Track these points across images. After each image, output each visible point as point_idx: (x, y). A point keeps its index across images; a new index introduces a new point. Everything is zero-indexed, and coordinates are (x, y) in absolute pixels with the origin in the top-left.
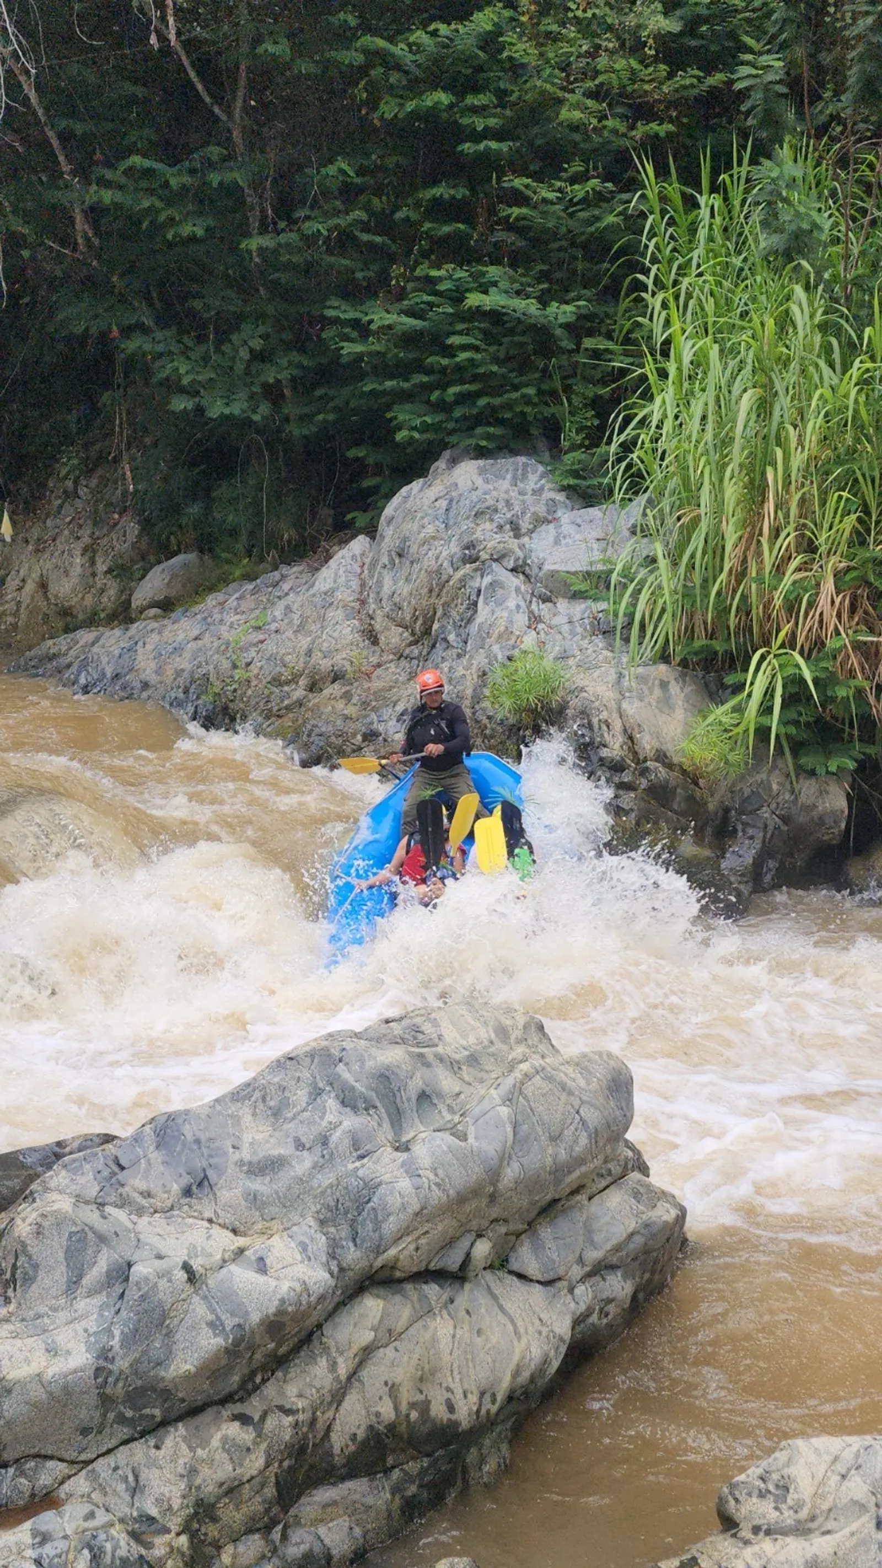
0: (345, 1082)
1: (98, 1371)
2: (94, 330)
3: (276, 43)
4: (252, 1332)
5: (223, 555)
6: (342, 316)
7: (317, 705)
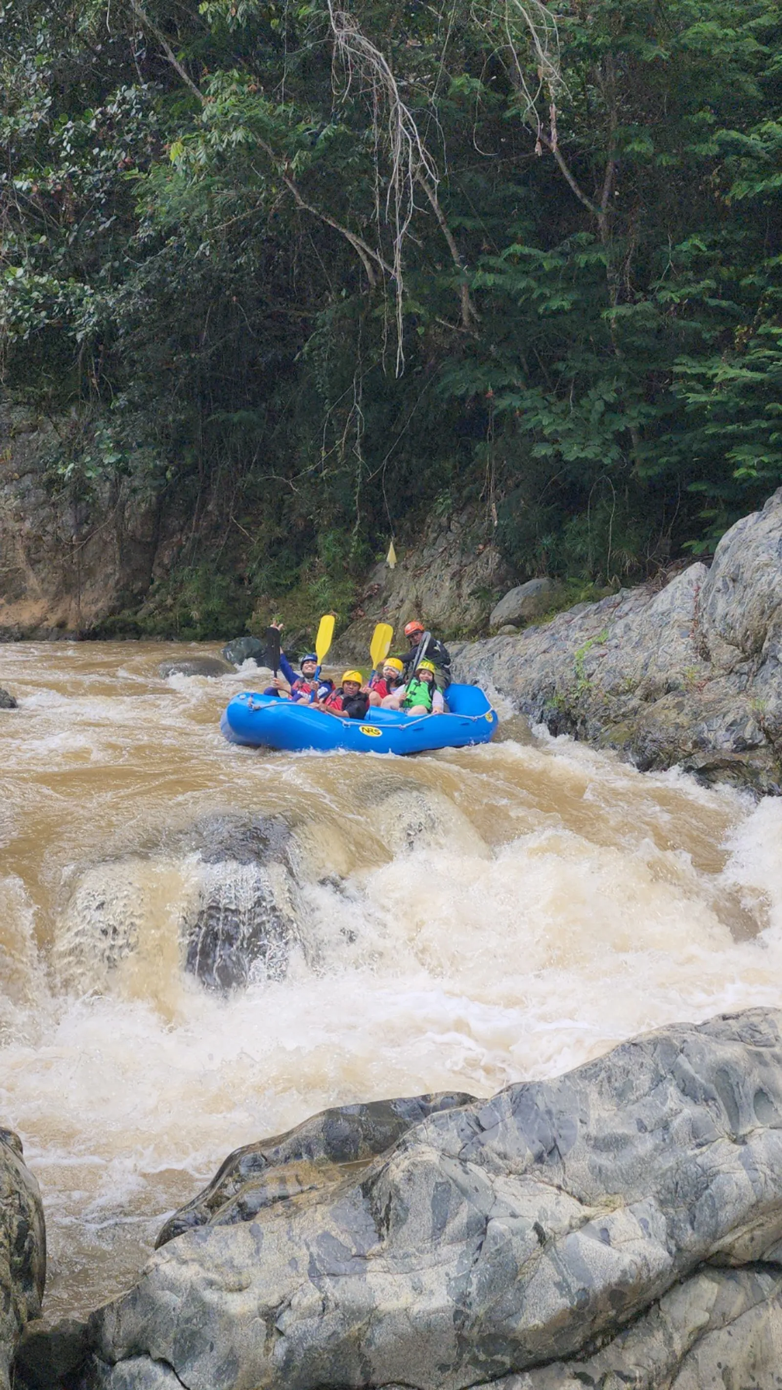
0: (686, 1072)
1: (457, 1313)
2: (472, 393)
3: (641, 142)
4: (596, 1297)
5: (571, 580)
6: (689, 371)
7: (651, 714)
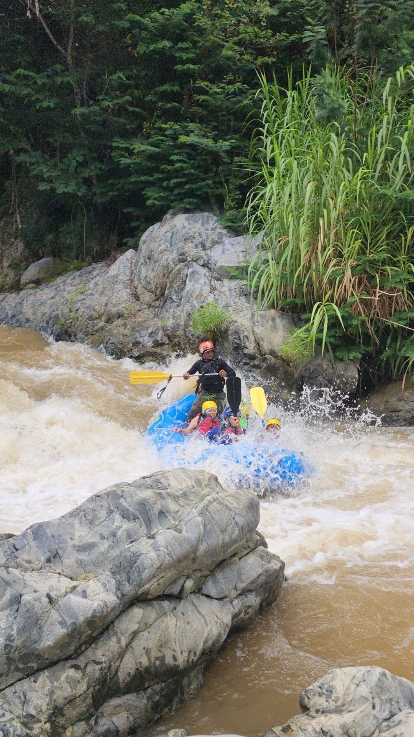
0: (124, 507)
1: (6, 646)
2: (1, 151)
3: (87, 16)
4: (80, 626)
5: (65, 258)
6: (120, 146)
7: (110, 329)
